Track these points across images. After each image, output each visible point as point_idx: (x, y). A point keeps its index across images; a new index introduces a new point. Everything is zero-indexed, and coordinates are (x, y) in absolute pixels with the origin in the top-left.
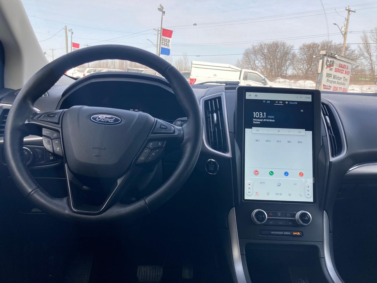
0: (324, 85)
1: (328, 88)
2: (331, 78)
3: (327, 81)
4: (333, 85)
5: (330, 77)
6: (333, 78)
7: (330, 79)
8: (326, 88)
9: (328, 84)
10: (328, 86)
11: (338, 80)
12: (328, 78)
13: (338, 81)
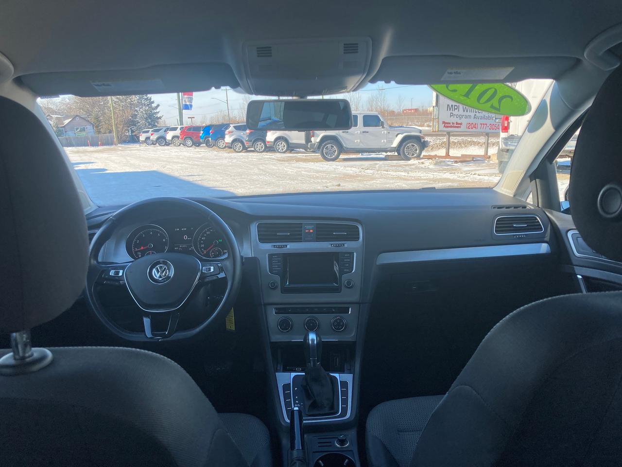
0: (444, 122)
1: (455, 125)
2: (459, 111)
3: (451, 116)
4: (464, 121)
5: (457, 109)
6: (464, 111)
7: (456, 112)
8: (451, 127)
9: (454, 120)
10: (453, 123)
11: (475, 113)
12: (453, 112)
13: (475, 115)
